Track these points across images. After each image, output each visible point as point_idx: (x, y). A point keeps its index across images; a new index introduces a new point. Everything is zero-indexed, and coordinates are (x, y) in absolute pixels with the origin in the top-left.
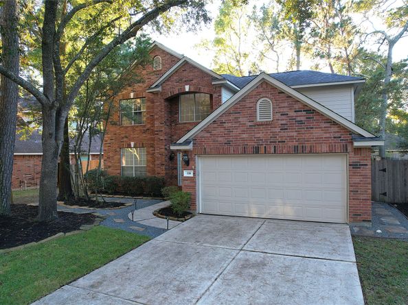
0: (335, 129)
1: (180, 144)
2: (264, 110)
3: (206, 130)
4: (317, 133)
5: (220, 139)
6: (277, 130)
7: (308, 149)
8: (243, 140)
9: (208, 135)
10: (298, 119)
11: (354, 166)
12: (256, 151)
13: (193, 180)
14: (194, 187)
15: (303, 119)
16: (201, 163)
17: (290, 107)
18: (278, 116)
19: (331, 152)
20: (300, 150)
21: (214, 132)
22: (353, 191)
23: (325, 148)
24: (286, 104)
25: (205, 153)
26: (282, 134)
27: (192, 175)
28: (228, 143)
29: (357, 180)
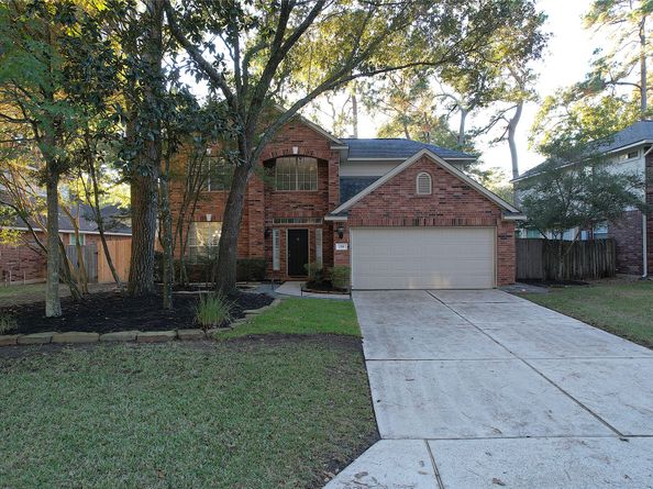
0: (487, 204)
1: (336, 215)
2: (423, 184)
3: (363, 201)
4: (471, 207)
5: (378, 210)
6: (437, 203)
7: (464, 223)
8: (403, 212)
9: (365, 206)
10: (456, 194)
11: (501, 237)
12: (416, 223)
13: (347, 253)
14: (348, 261)
15: (460, 194)
16: (355, 236)
17: (448, 182)
18: (437, 190)
19: (484, 225)
20: (457, 223)
21: (371, 204)
22: (501, 259)
23: (478, 222)
24: (444, 180)
25: (361, 225)
26: (441, 207)
27: (345, 248)
28: (387, 215)
29: (504, 249)
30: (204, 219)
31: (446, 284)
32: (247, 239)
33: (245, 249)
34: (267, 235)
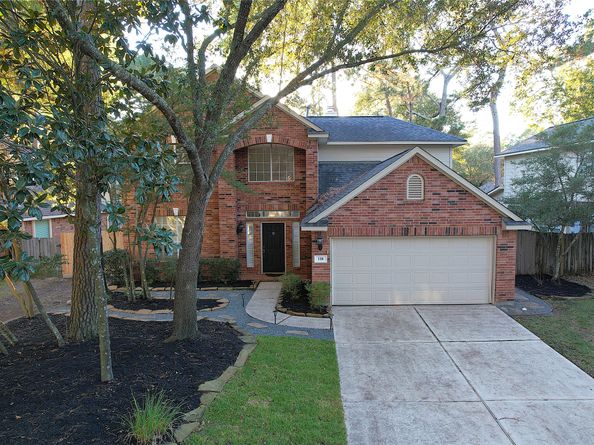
0: (486, 211)
1: (315, 225)
2: (414, 188)
3: (345, 207)
4: (469, 215)
5: (362, 218)
6: (429, 210)
7: (460, 231)
8: (391, 220)
9: (348, 213)
10: (451, 199)
11: (502, 248)
12: (405, 233)
13: (327, 267)
14: (328, 275)
15: (456, 199)
16: (336, 246)
17: (443, 186)
18: (430, 195)
19: (482, 234)
20: (450, 232)
21: (355, 210)
22: (499, 272)
23: (476, 230)
24: (438, 183)
25: (343, 234)
26: (434, 214)
27: (325, 261)
28: (373, 223)
29: (503, 261)
30: (171, 213)
31: (437, 298)
32: (217, 234)
33: (215, 246)
34: (240, 230)
